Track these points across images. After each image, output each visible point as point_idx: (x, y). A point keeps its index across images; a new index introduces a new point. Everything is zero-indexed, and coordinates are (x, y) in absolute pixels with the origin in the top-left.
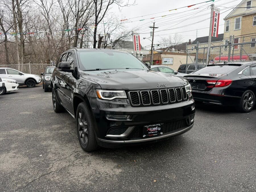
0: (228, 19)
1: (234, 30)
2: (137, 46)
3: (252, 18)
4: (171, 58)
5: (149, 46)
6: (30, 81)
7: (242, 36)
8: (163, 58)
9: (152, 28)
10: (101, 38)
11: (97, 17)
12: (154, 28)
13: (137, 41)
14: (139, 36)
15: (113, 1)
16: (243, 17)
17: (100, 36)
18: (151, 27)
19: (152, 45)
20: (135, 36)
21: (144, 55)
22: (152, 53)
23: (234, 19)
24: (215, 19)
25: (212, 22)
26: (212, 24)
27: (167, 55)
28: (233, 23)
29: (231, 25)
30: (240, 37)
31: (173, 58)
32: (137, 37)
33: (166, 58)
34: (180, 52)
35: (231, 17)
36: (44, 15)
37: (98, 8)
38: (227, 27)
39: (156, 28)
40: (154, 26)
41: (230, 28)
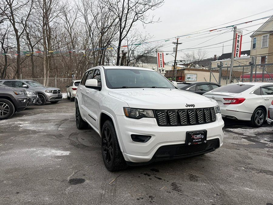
0: (254, 36)
1: (261, 47)
2: (161, 63)
4: (194, 74)
5: (171, 62)
7: (269, 54)
8: (186, 74)
9: (175, 44)
10: (124, 54)
11: (121, 34)
12: (177, 43)
14: (163, 54)
15: (138, 18)
16: (270, 34)
17: (124, 52)
19: (175, 60)
20: (159, 53)
21: (166, 71)
22: (174, 68)
23: (261, 37)
24: (238, 40)
25: (235, 43)
26: (234, 46)
27: (190, 71)
28: (259, 40)
29: (258, 43)
30: (268, 55)
31: (197, 74)
32: (161, 55)
33: (189, 75)
34: (204, 68)
35: (258, 35)
36: (67, 29)
37: (123, 25)
38: (254, 44)
39: (179, 44)
40: (177, 42)
41: (256, 45)
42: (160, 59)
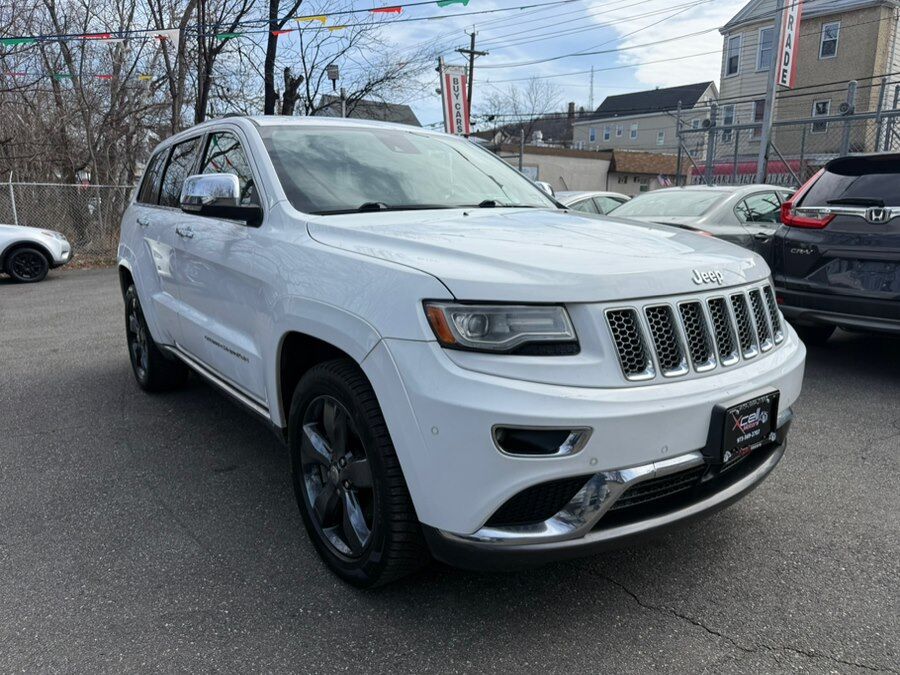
0: (735, 30)
1: (756, 70)
2: (458, 114)
3: (817, 30)
6: (22, 257)
9: (465, 54)
10: (292, 84)
12: (472, 53)
13: (457, 96)
14: (463, 78)
17: (290, 75)
18: (461, 51)
20: (448, 76)
23: (756, 32)
24: (791, 17)
28: (751, 45)
29: (746, 53)
31: (538, 167)
32: (456, 81)
35: (747, 25)
38: (731, 60)
39: (480, 54)
40: (473, 46)
41: (741, 64)
42: (453, 97)
